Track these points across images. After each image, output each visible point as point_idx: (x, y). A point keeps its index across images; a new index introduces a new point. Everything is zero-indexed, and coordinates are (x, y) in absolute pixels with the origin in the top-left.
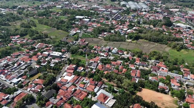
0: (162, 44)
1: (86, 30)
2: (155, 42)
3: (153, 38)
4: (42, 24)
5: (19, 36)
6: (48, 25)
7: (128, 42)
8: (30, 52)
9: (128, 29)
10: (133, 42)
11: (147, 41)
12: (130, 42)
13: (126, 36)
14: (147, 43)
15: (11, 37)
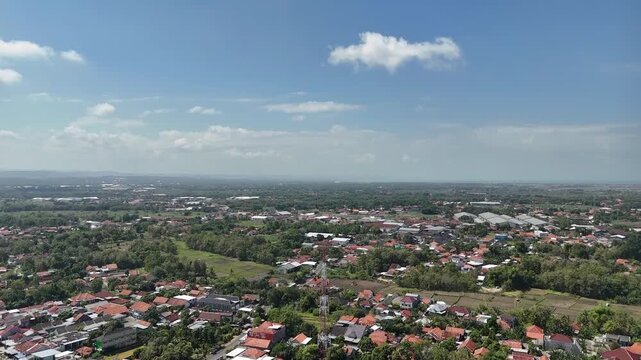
0: (626, 303)
1: (336, 261)
2: (598, 297)
3: (585, 282)
4: (196, 249)
5: (114, 266)
6: (213, 251)
7: (488, 293)
8: (133, 296)
9: (486, 263)
10: (507, 293)
11: (566, 294)
12: (495, 294)
13: (481, 278)
14: (565, 298)
15: (90, 267)
